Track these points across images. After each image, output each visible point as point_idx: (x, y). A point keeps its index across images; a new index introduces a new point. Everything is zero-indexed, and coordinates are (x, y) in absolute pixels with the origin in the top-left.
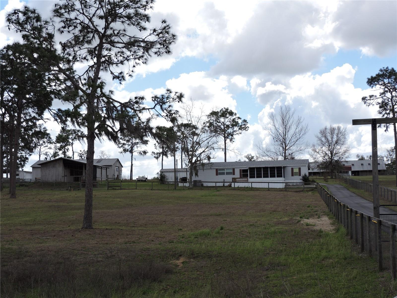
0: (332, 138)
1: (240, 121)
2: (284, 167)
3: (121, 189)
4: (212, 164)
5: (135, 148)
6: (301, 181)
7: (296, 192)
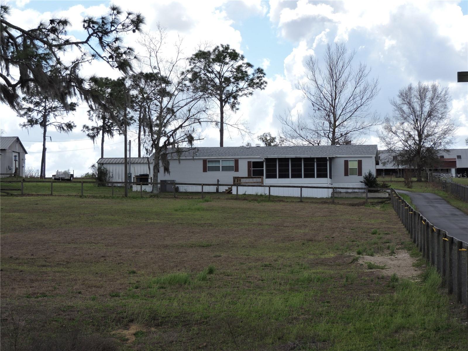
0: (422, 106)
1: (250, 71)
2: (331, 159)
3: (23, 195)
4: (197, 150)
5: (51, 118)
6: (363, 186)
7: (353, 205)
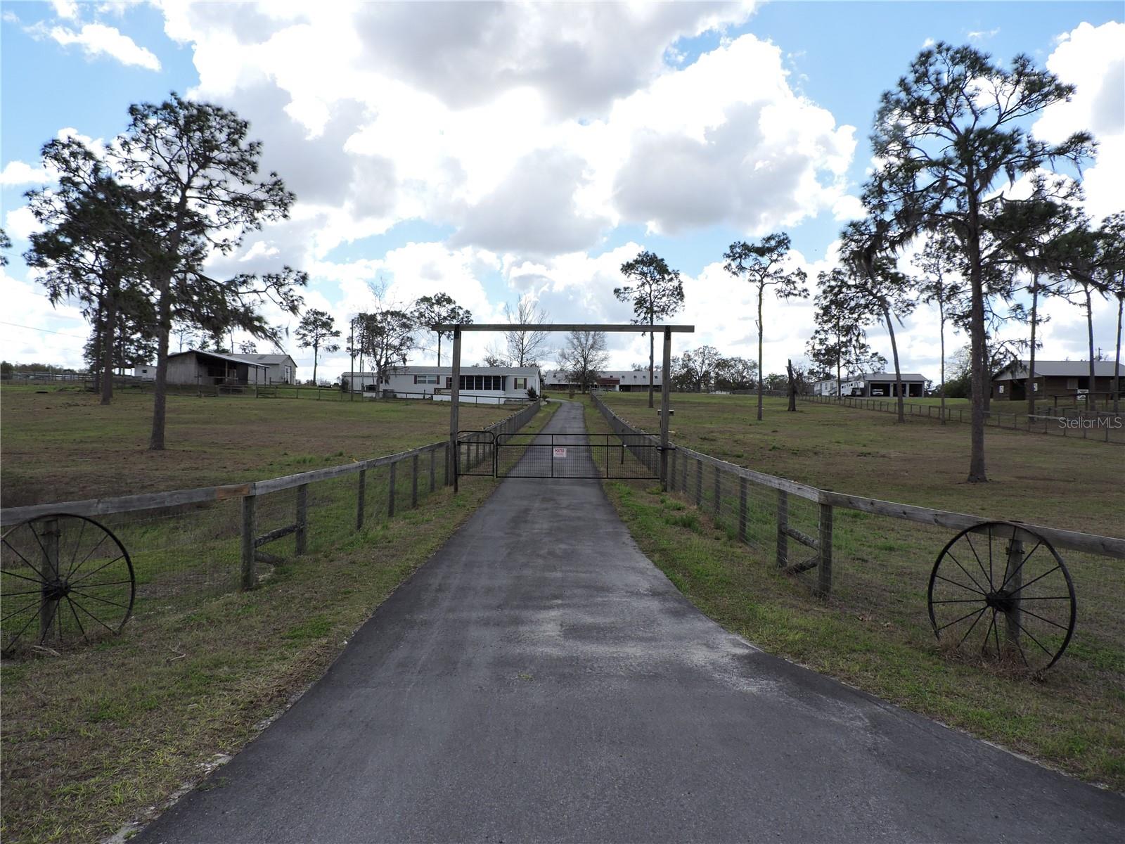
1: (461, 312)
2: (504, 378)
3: (276, 398)
4: (408, 368)
5: (321, 342)
6: (527, 396)
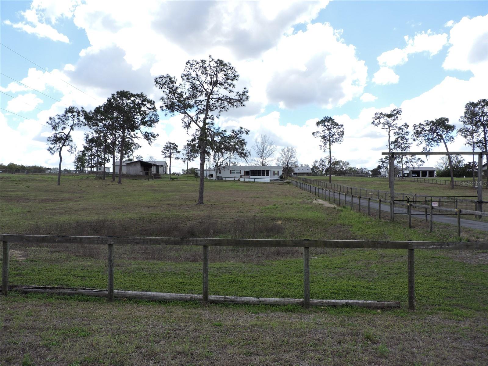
0: (288, 154)
2: (270, 170)
3: (178, 180)
5: (172, 155)
6: (279, 178)
7: (280, 184)
